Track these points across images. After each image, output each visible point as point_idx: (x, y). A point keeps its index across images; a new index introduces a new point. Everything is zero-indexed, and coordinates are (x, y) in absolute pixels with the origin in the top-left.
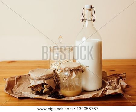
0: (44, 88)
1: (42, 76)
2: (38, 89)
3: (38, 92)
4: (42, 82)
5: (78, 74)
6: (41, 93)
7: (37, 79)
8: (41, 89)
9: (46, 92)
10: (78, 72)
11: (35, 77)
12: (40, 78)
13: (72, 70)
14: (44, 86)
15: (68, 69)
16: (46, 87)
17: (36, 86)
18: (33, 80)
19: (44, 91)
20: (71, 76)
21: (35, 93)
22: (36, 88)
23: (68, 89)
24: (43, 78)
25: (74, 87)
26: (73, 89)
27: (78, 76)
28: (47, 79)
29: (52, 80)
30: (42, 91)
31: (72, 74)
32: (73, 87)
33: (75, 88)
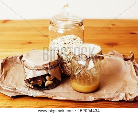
0: (46, 80)
1: (45, 65)
2: (38, 82)
3: (38, 85)
4: (45, 72)
5: (97, 63)
6: (42, 88)
8: (43, 81)
9: (49, 85)
10: (97, 61)
11: (34, 66)
12: (42, 67)
13: (90, 58)
14: (47, 78)
15: (84, 56)
18: (31, 69)
19: (46, 84)
20: (87, 66)
21: (33, 87)
23: (82, 83)
24: (45, 67)
25: (91, 80)
26: (89, 83)
27: (97, 66)
28: (51, 68)
29: (58, 69)
30: (44, 83)
31: (88, 63)
32: (89, 80)
33: (92, 82)
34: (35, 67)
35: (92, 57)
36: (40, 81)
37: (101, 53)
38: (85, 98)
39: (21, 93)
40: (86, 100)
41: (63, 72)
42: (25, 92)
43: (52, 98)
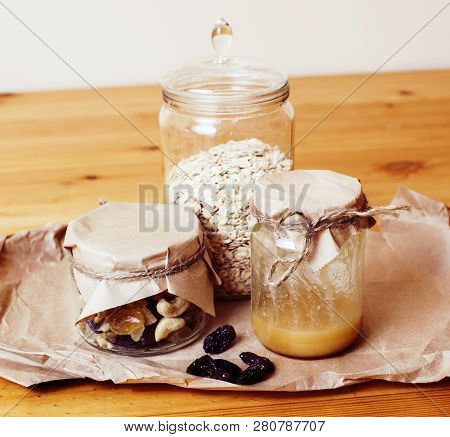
0: (159, 317)
1: (154, 257)
2: (129, 324)
4: (153, 288)
5: (350, 240)
6: (147, 345)
7: (126, 274)
8: (146, 320)
9: (172, 334)
10: (347, 235)
11: (112, 266)
12: (140, 266)
13: (319, 223)
14: (162, 307)
15: (297, 217)
16: (172, 310)
17: (117, 315)
18: (100, 278)
19: (159, 334)
20: (309, 256)
21: (110, 346)
22: (118, 321)
23: (296, 322)
24: (152, 265)
26: (323, 318)
27: (351, 255)
28: (176, 269)
29: (200, 272)
30: (150, 330)
31: (316, 245)
32: (323, 309)
33: (332, 315)
34: (115, 269)
35: (328, 220)
36: (135, 320)
37: (362, 203)
38: (310, 380)
39: (66, 370)
40: (313, 388)
41: (220, 283)
42: (81, 367)
43: (185, 386)
